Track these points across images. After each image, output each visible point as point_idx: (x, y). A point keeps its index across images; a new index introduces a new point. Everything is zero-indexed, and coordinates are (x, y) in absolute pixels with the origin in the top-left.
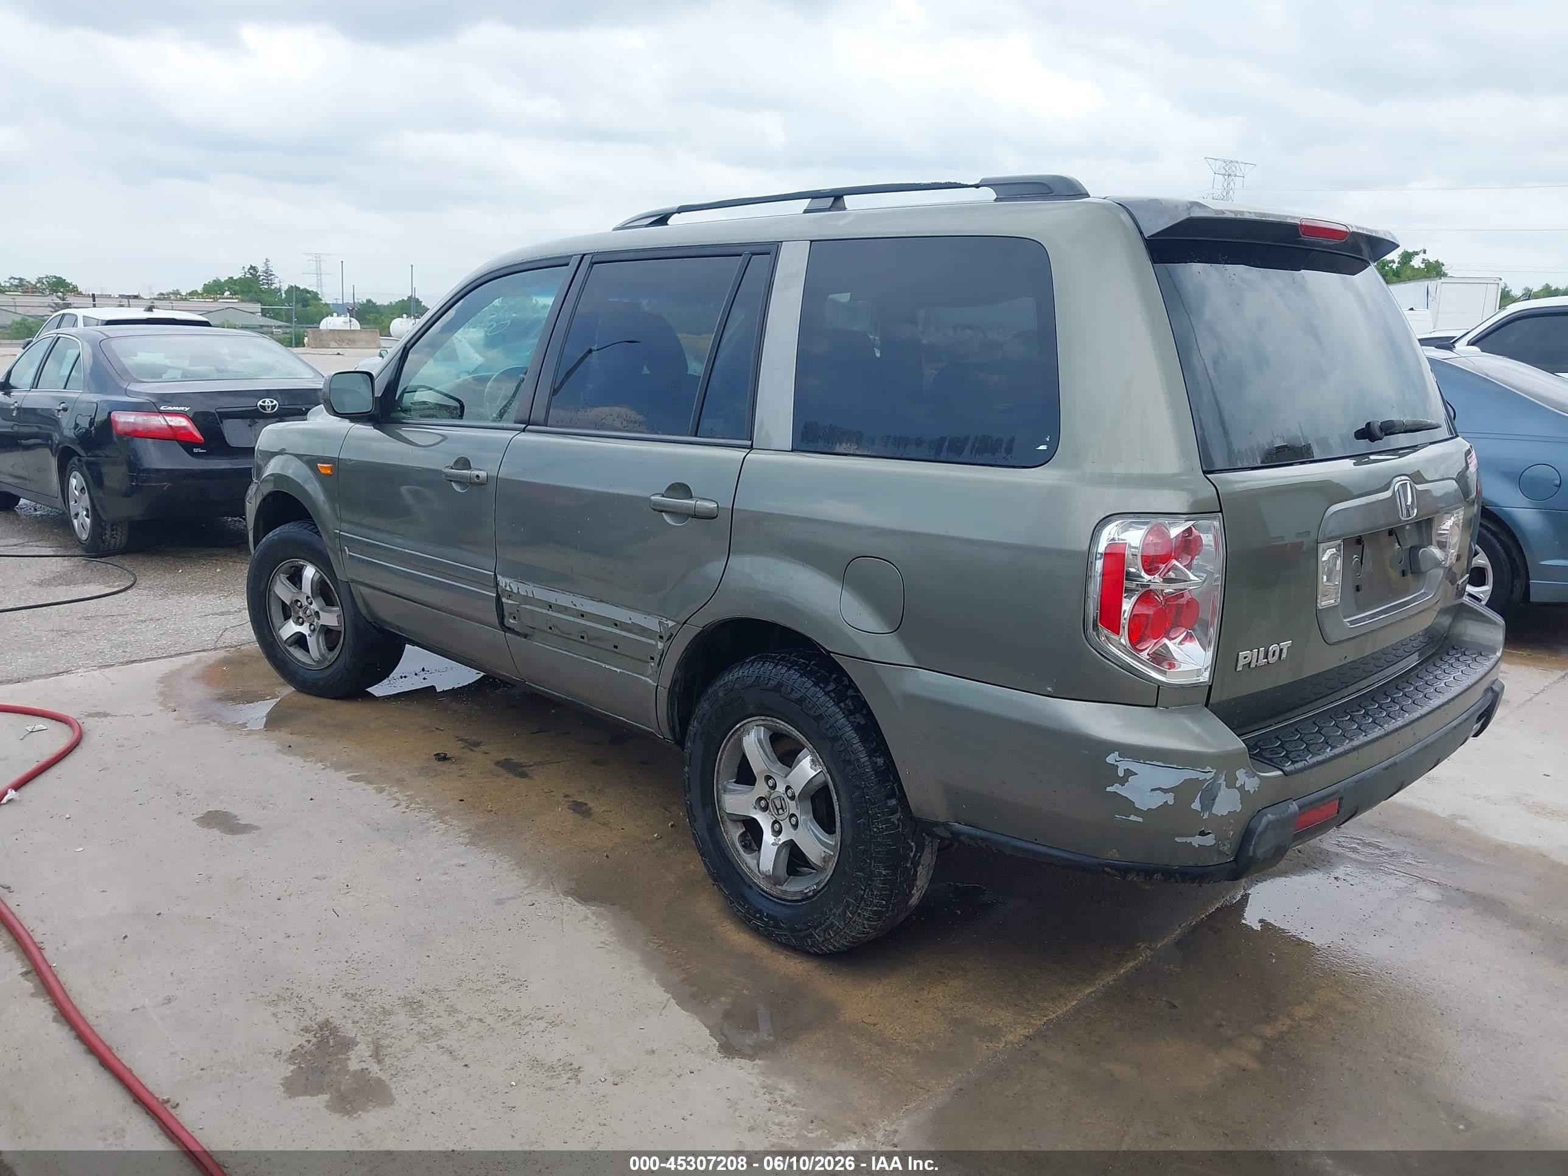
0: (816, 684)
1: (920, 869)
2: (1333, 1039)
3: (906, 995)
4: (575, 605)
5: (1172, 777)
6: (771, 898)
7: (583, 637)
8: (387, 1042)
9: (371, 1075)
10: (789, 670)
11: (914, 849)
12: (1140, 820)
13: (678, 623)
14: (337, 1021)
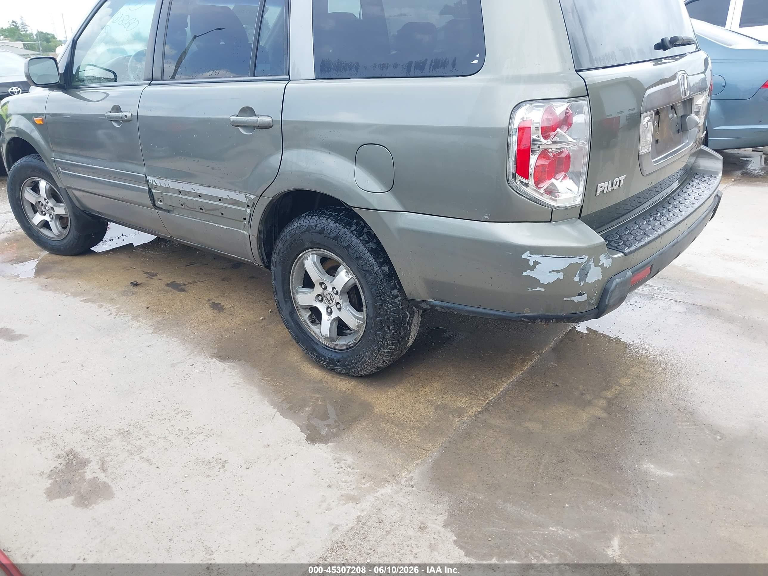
0: (344, 227)
1: (413, 326)
2: (643, 395)
3: (409, 394)
4: (195, 190)
5: (562, 263)
6: (329, 349)
7: (202, 209)
8: (108, 459)
9: (100, 481)
10: (327, 219)
11: (409, 316)
12: (543, 290)
13: (257, 196)
14: (77, 450)
